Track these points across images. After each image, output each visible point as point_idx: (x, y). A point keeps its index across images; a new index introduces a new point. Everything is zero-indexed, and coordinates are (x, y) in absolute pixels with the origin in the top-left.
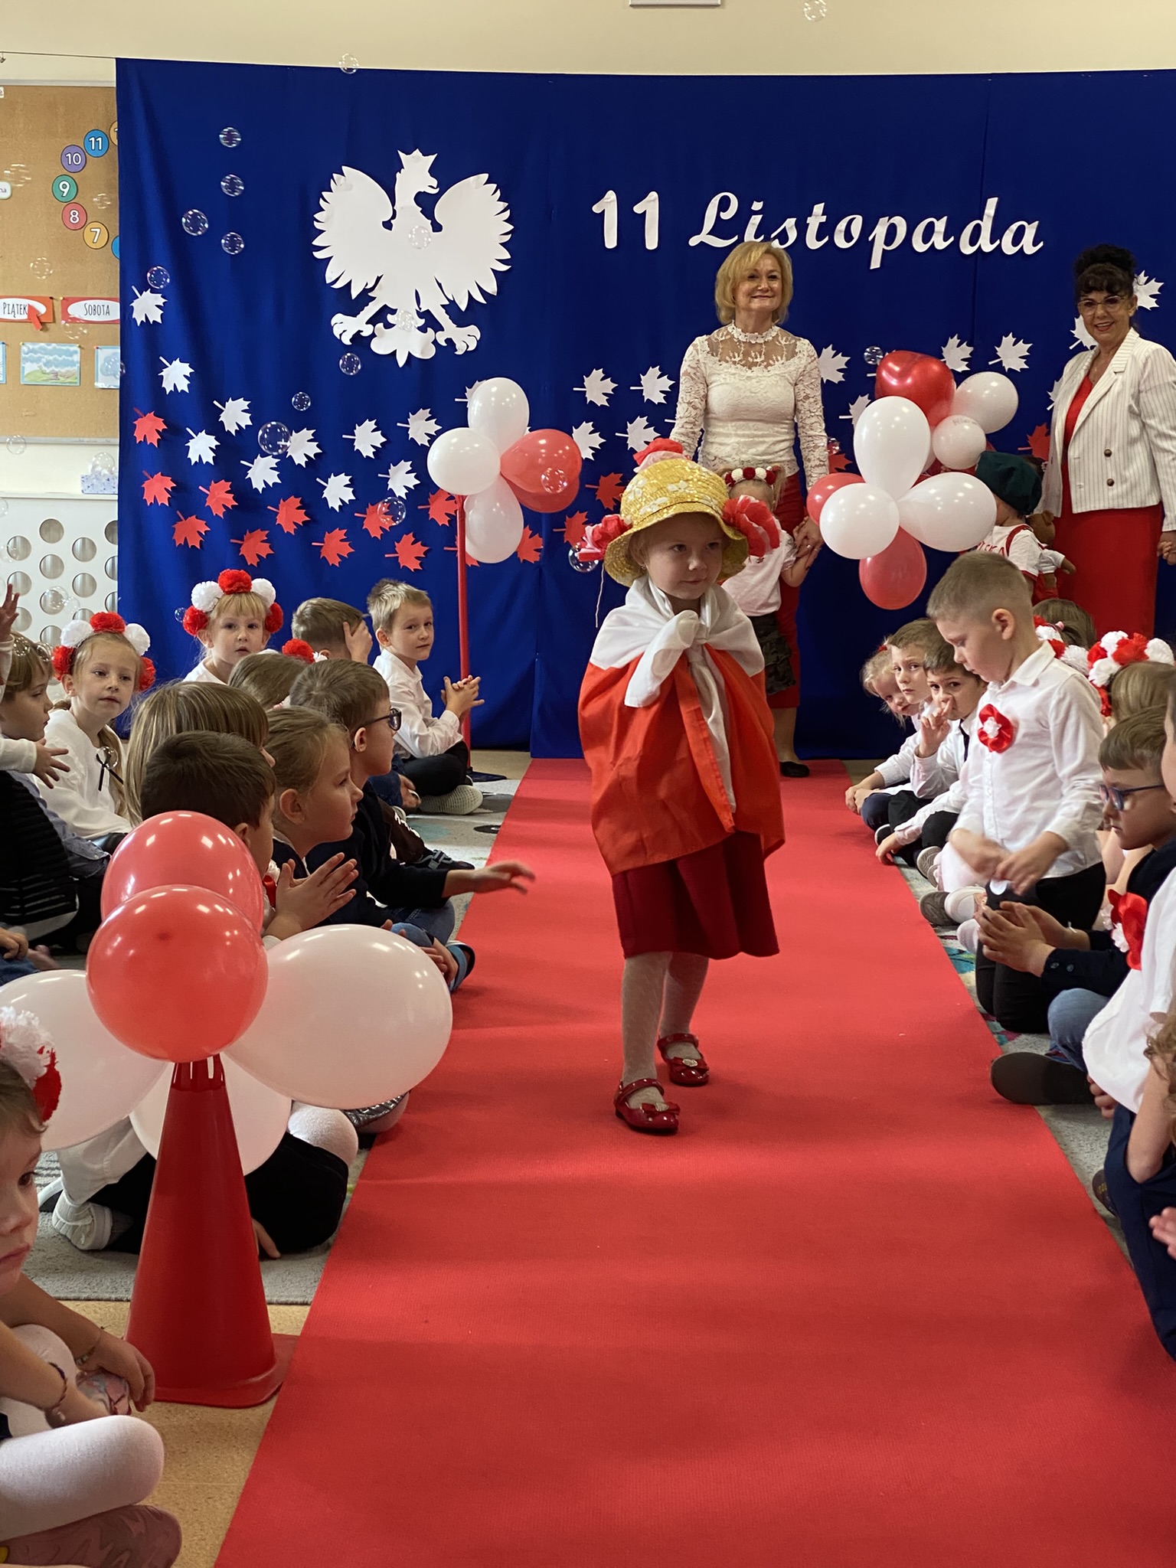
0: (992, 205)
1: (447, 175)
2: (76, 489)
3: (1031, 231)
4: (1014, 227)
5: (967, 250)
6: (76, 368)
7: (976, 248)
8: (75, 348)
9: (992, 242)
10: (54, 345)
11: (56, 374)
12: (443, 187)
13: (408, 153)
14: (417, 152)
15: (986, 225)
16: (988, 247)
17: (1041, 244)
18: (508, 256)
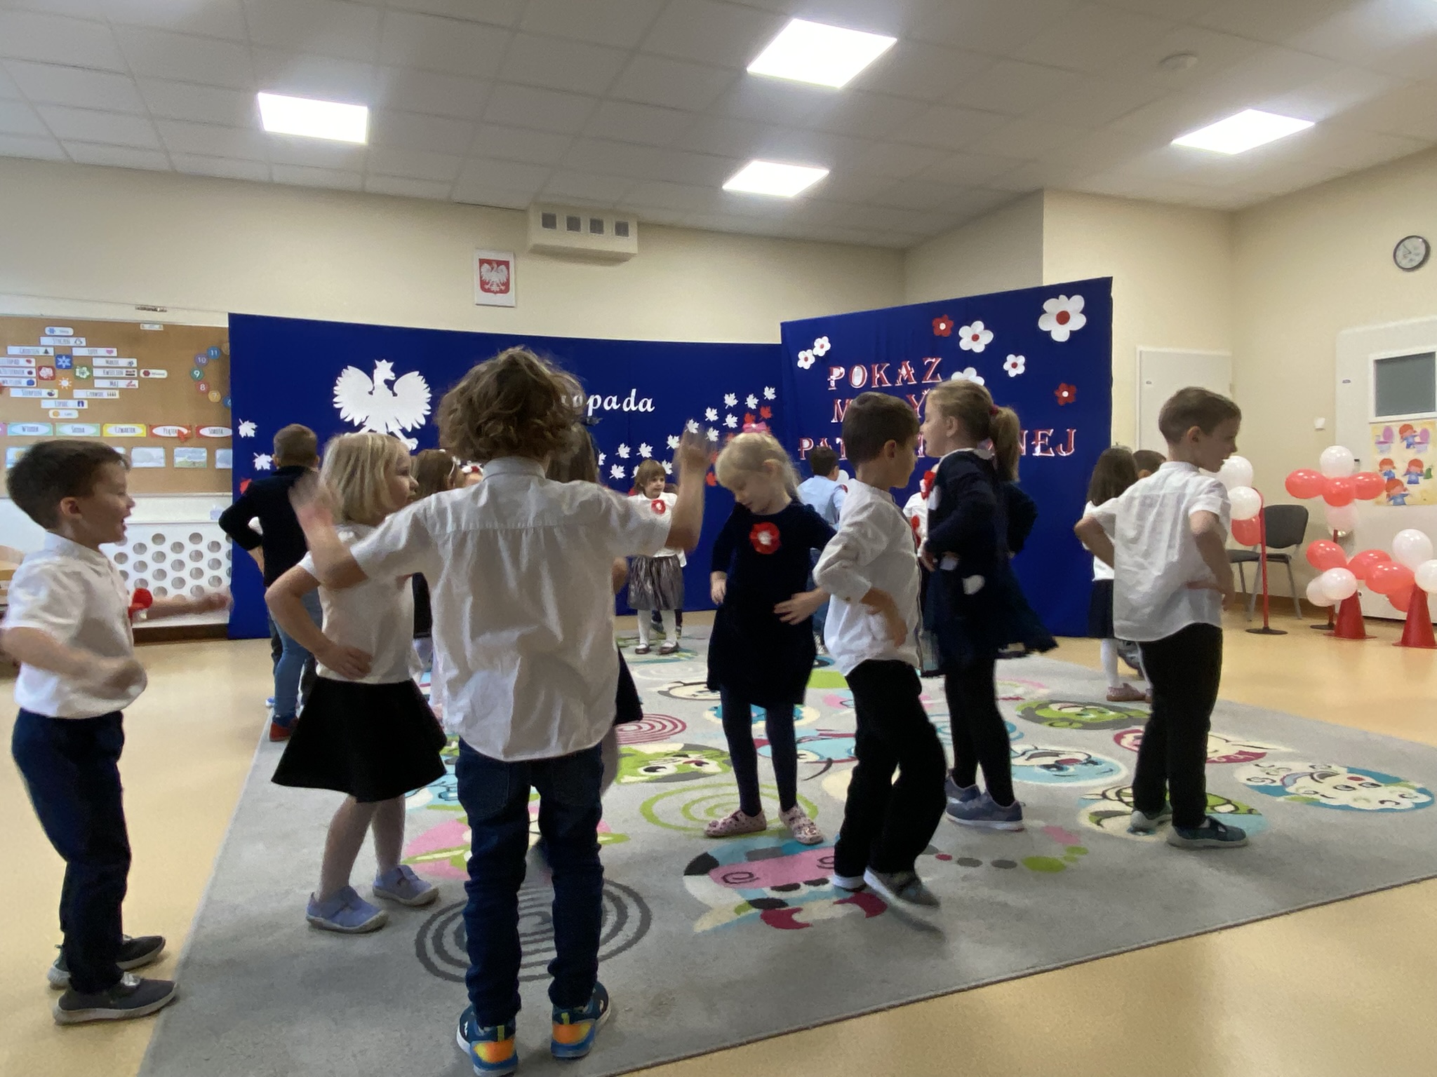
0: (634, 391)
2: (207, 518)
3: (649, 402)
4: (643, 401)
5: (626, 409)
6: (204, 460)
7: (628, 409)
8: (204, 450)
9: (635, 406)
10: (192, 448)
11: (194, 463)
12: (398, 377)
13: (380, 360)
14: (384, 361)
15: (632, 399)
16: (634, 409)
17: (654, 408)
18: (429, 408)
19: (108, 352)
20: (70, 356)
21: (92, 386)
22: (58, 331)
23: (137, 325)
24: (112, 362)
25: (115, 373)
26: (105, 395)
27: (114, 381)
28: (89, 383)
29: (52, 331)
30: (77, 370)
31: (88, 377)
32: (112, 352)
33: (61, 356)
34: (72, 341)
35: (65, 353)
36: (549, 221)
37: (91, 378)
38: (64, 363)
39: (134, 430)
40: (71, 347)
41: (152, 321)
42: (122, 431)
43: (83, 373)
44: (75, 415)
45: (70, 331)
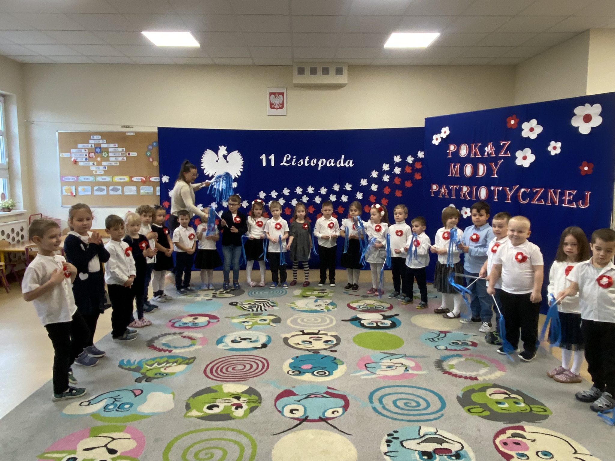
0: (343, 157)
1: (229, 151)
3: (351, 162)
4: (348, 161)
5: (338, 166)
6: (152, 191)
7: (340, 165)
8: (152, 187)
9: (343, 164)
10: (147, 186)
11: (148, 193)
13: (221, 146)
14: (223, 146)
15: (342, 161)
17: (354, 165)
18: (242, 168)
19: (114, 145)
20: (100, 148)
21: (108, 160)
22: (95, 137)
23: (124, 133)
24: (115, 150)
25: (117, 154)
26: (113, 164)
27: (117, 158)
28: (107, 159)
29: (93, 137)
30: (103, 154)
31: (107, 156)
32: (115, 145)
33: (97, 148)
34: (101, 141)
35: (98, 146)
36: (301, 71)
37: (108, 157)
38: (98, 150)
39: (124, 179)
40: (101, 144)
41: (130, 132)
42: (120, 179)
43: (105, 155)
44: (103, 173)
45: (100, 137)
